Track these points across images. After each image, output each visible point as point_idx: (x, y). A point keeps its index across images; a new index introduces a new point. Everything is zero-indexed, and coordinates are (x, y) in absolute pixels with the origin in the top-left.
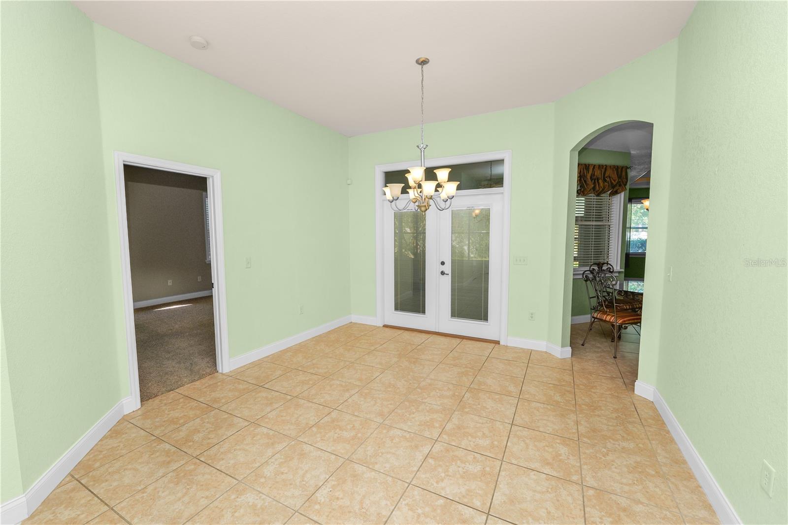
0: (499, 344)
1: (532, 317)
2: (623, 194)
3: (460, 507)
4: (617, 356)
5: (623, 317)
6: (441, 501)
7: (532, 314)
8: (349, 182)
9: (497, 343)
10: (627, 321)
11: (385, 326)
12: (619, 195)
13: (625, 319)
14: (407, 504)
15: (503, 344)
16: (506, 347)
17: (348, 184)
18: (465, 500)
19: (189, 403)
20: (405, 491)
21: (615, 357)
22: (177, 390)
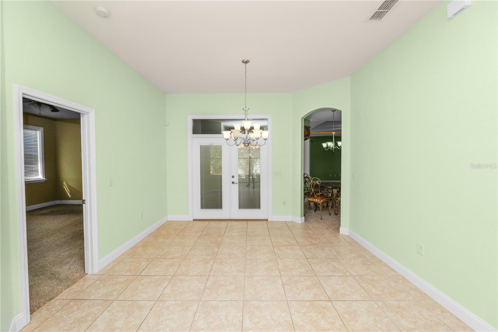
0: (268, 220)
1: (284, 204)
2: (308, 140)
3: (318, 302)
4: (322, 218)
5: (323, 199)
6: (308, 303)
7: (284, 202)
8: (166, 124)
9: (267, 220)
10: (325, 200)
11: (194, 220)
12: (307, 140)
13: (324, 200)
14: (294, 311)
15: (270, 221)
16: (272, 222)
17: (166, 125)
18: (317, 299)
19: (82, 303)
20: (288, 305)
21: (321, 219)
22: (56, 298)
